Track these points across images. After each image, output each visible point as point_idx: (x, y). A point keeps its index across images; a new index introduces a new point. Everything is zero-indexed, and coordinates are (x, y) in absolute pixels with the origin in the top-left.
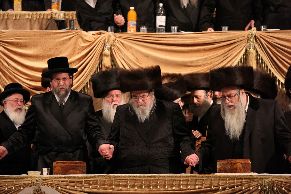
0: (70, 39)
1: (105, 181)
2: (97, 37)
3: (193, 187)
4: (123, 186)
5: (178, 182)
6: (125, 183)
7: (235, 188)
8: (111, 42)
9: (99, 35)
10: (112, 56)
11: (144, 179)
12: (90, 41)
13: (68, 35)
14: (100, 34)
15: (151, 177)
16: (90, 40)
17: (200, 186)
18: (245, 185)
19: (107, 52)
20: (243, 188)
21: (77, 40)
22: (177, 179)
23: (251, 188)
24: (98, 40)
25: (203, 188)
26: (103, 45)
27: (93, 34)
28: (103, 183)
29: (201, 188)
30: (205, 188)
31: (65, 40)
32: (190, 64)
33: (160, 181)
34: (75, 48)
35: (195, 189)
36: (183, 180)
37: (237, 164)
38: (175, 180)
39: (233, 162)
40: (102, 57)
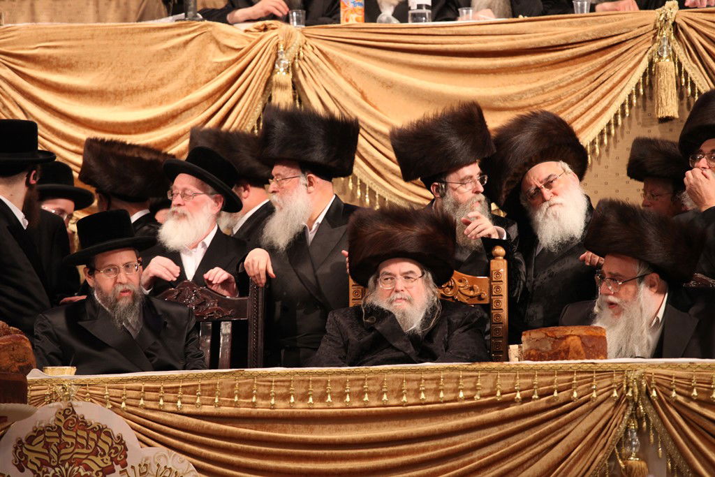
0: (186, 43)
1: (233, 386)
2: (257, 38)
3: (452, 396)
4: (277, 397)
5: (414, 385)
6: (284, 391)
7: (556, 394)
8: (293, 51)
9: (262, 33)
10: (296, 86)
11: (329, 378)
12: (239, 50)
13: (179, 35)
14: (266, 29)
15: (347, 373)
16: (237, 47)
17: (469, 393)
18: (580, 387)
19: (282, 76)
20: (575, 395)
21: (204, 47)
22: (413, 376)
23: (594, 395)
24: (260, 45)
25: (477, 397)
26: (273, 57)
27: (246, 31)
28: (230, 390)
29: (472, 398)
30: (482, 396)
31: (173, 47)
32: (502, 105)
33: (370, 382)
34: (198, 68)
35: (455, 400)
36: (426, 380)
37: (569, 339)
38: (408, 380)
39: (558, 334)
40: (271, 90)
